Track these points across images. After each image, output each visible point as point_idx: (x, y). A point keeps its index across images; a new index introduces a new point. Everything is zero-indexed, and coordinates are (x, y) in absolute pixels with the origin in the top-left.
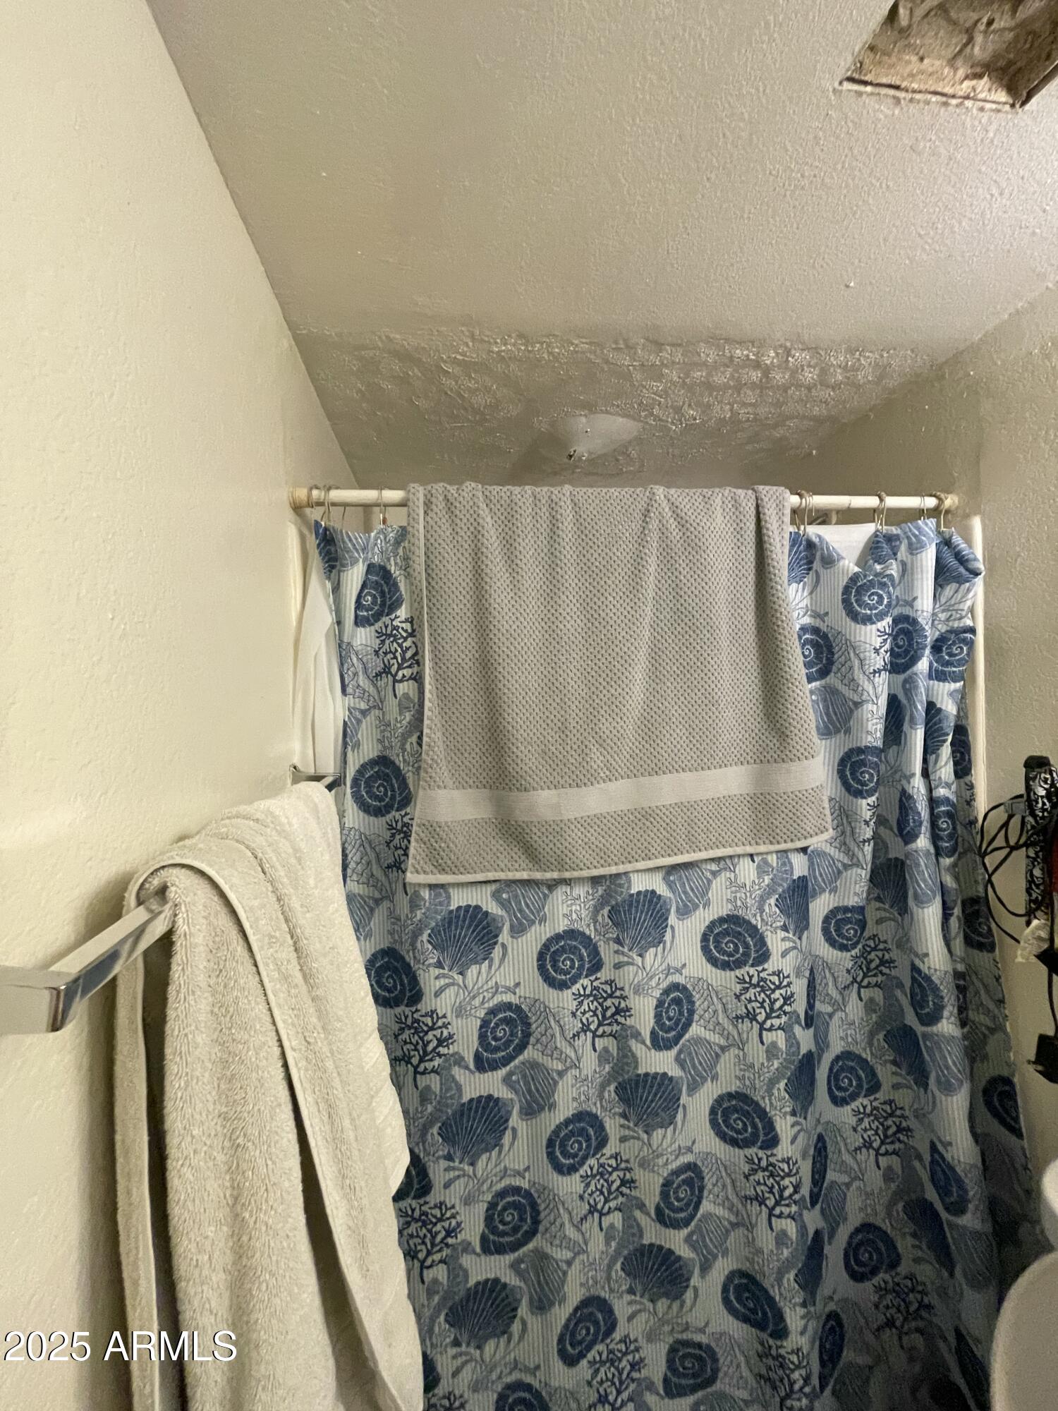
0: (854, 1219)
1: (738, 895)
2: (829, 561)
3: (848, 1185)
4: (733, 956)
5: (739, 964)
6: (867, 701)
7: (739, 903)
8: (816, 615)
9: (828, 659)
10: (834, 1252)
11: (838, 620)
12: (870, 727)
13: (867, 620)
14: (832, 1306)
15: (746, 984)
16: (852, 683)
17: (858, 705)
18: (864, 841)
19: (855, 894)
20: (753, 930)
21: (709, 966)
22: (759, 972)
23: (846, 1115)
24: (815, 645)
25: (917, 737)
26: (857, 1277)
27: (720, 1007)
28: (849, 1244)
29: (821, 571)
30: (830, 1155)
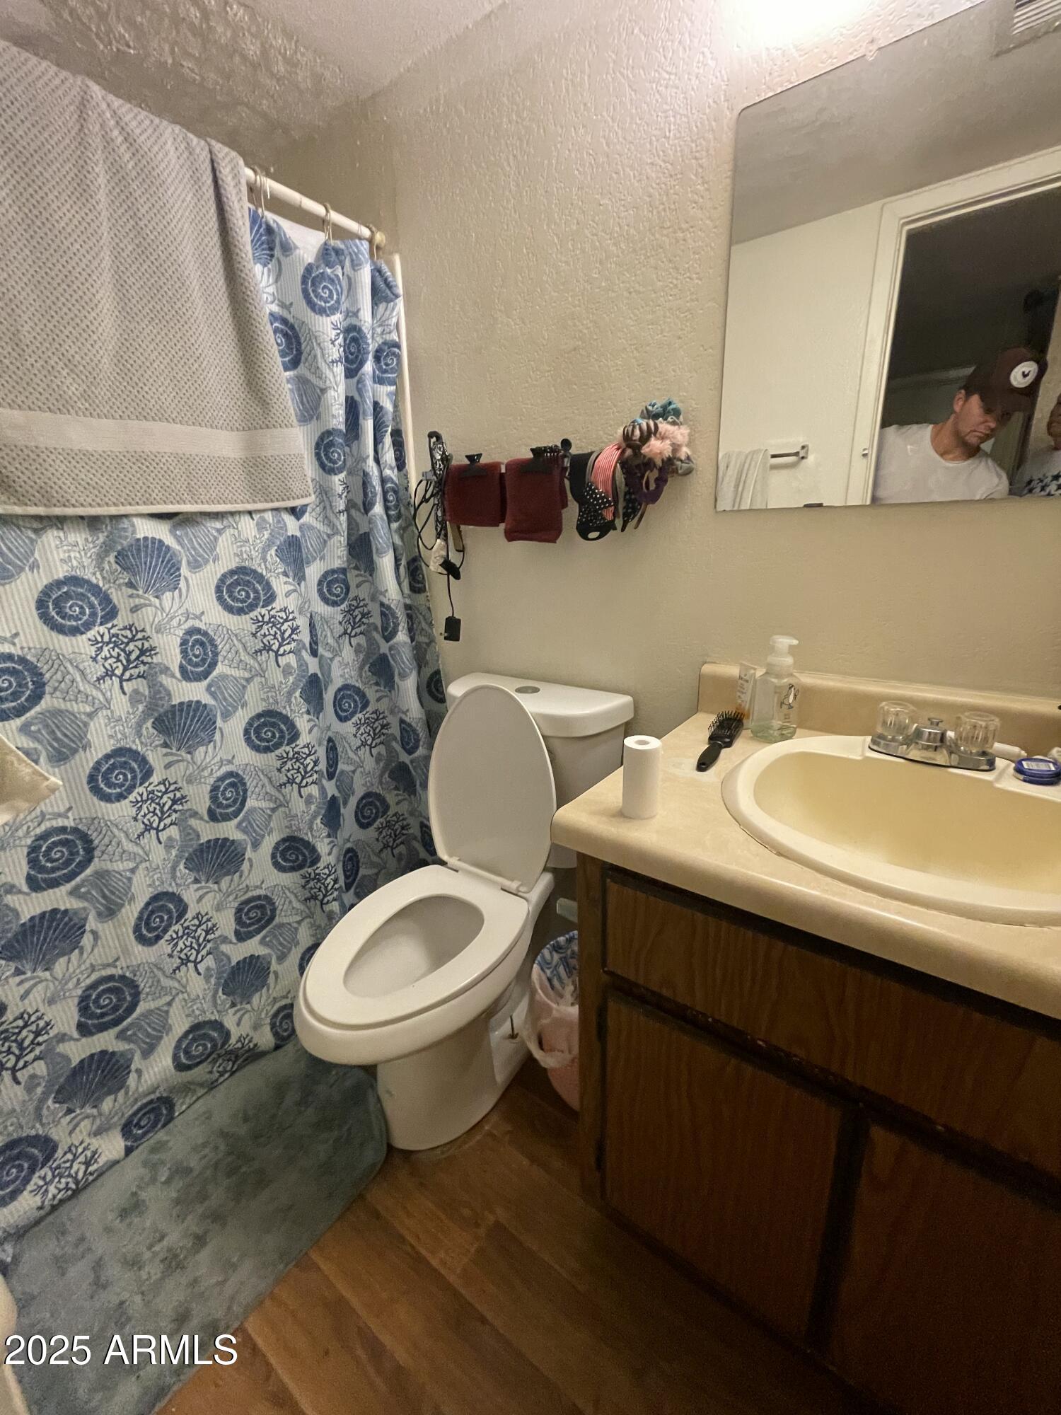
0: (359, 791)
1: (244, 549)
2: (287, 248)
3: (354, 772)
4: (245, 602)
5: (252, 607)
6: (330, 388)
7: (245, 556)
8: (282, 305)
9: (297, 350)
10: (348, 812)
11: (301, 311)
12: (335, 413)
13: (322, 312)
14: (349, 845)
15: (259, 623)
16: (317, 371)
17: (323, 391)
18: (340, 512)
19: (339, 557)
20: (260, 579)
21: (226, 613)
22: (269, 611)
23: (348, 728)
24: (285, 335)
25: (368, 425)
26: (363, 826)
27: (240, 647)
28: (357, 807)
29: (282, 259)
30: (340, 754)
